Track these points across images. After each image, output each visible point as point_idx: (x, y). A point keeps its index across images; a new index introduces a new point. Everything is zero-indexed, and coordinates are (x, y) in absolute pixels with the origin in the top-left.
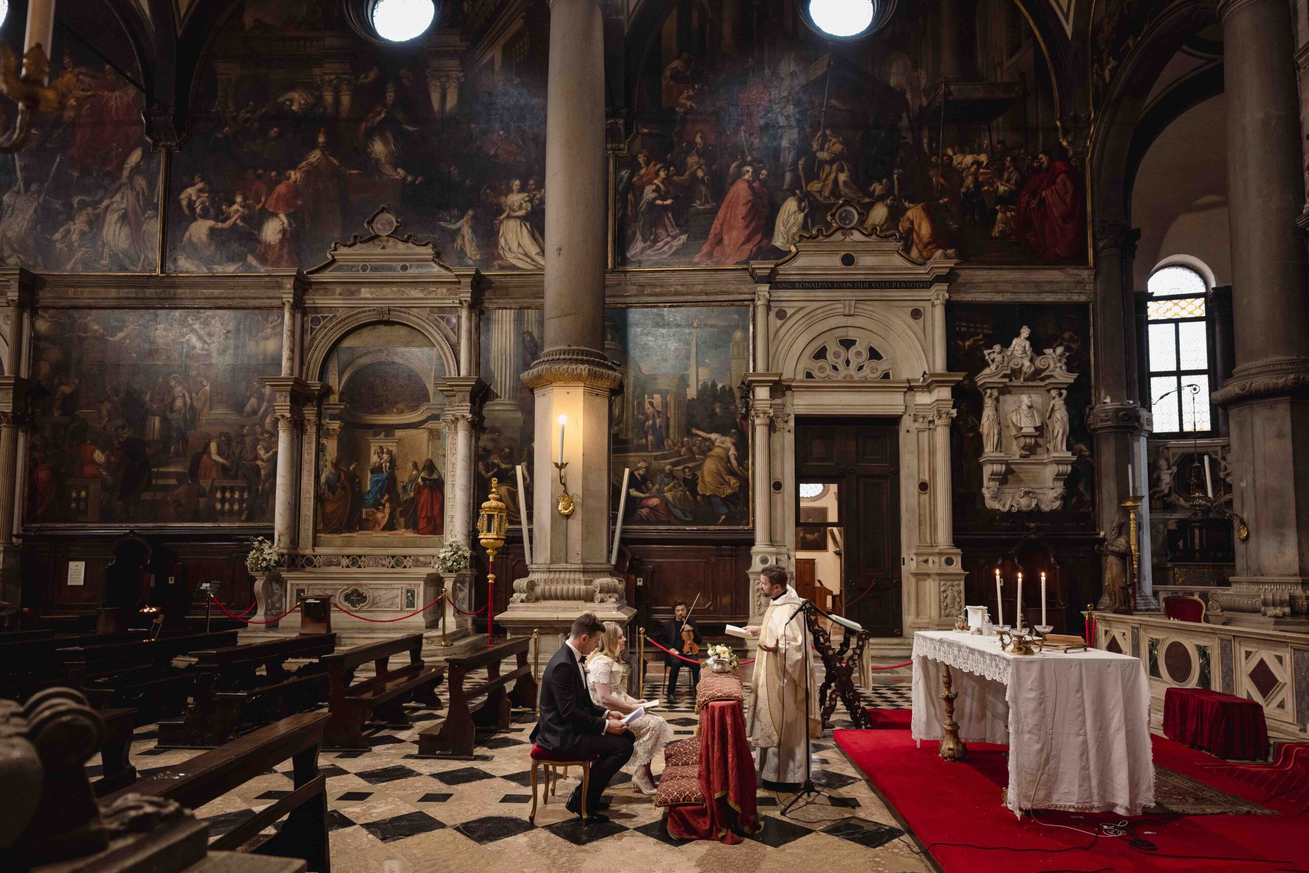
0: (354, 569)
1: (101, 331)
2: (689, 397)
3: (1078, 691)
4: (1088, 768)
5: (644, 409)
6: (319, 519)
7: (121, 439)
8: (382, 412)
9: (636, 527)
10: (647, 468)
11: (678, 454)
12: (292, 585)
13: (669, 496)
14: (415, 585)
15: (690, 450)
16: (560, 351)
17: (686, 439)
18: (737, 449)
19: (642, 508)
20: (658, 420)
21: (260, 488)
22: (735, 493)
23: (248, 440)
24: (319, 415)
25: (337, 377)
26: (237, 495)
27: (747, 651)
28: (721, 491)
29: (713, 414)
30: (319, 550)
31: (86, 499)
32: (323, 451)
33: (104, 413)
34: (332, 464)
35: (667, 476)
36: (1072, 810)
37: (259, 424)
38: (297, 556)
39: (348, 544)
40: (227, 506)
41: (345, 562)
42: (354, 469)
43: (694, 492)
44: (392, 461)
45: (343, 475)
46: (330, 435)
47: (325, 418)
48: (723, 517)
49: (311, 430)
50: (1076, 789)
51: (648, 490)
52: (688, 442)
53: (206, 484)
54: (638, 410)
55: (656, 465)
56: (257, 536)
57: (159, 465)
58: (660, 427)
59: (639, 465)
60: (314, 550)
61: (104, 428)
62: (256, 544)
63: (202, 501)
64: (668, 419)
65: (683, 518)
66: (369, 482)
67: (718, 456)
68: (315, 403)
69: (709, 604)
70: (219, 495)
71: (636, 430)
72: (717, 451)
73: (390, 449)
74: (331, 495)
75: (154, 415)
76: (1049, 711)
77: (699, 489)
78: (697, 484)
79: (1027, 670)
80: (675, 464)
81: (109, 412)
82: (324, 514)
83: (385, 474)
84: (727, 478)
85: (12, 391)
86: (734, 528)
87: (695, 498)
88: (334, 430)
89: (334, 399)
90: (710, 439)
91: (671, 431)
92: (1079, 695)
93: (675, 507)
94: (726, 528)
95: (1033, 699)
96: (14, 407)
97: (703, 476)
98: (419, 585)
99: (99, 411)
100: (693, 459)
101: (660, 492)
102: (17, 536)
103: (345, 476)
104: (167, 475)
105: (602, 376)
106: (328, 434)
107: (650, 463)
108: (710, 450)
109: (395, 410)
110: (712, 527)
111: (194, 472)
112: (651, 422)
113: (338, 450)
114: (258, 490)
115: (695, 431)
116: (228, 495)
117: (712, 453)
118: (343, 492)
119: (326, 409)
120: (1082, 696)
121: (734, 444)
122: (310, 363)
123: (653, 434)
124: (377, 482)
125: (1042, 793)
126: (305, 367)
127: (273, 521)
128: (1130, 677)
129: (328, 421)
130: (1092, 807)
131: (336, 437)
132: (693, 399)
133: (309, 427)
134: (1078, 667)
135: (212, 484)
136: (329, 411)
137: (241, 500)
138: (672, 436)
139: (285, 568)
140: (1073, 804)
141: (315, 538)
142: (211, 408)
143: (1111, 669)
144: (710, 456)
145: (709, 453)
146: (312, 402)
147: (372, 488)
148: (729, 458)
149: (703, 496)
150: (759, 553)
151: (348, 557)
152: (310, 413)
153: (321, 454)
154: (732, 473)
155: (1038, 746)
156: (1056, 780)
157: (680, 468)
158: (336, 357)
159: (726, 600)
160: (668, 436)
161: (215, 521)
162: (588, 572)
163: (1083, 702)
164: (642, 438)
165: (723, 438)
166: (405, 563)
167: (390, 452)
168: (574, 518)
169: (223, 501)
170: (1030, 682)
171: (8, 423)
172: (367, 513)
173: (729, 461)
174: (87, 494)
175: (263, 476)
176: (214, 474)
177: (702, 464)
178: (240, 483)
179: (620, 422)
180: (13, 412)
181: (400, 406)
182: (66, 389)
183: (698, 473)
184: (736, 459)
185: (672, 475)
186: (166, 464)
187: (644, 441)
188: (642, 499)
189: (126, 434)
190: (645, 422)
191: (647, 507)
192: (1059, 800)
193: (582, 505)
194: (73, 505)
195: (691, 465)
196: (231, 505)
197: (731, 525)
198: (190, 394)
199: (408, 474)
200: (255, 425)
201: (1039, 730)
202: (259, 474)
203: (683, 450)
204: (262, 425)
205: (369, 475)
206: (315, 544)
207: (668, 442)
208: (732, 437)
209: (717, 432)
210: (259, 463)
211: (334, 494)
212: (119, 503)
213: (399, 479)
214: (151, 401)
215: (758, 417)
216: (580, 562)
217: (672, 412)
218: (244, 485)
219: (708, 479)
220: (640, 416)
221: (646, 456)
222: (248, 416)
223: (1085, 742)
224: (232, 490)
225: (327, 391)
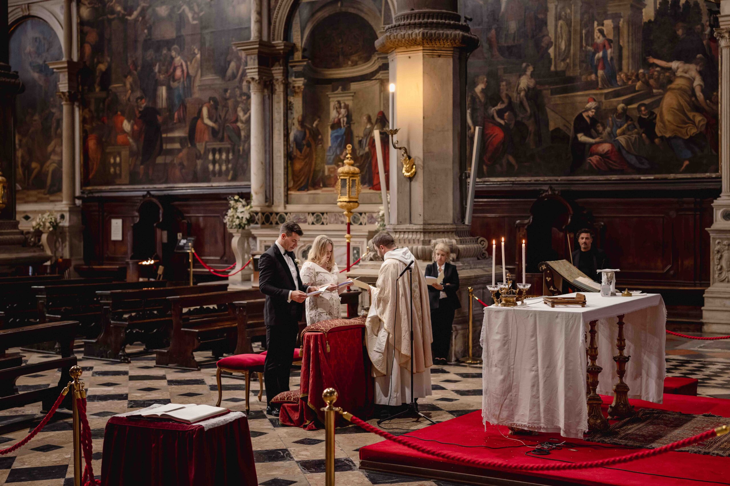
0: (318, 226)
1: (123, 12)
2: (645, 19)
3: (532, 336)
4: (539, 397)
5: (593, 39)
6: (290, 177)
7: (140, 109)
8: (338, 66)
9: (584, 178)
10: (597, 109)
11: (633, 89)
12: (261, 241)
13: (622, 140)
14: (360, 242)
15: (646, 83)
16: (404, 15)
17: (641, 71)
18: (704, 79)
19: (592, 155)
20: (609, 51)
21: (241, 148)
22: (701, 133)
23: (230, 103)
24: (286, 74)
25: (299, 33)
26: (224, 156)
27: (702, 324)
28: (684, 131)
29: (674, 37)
30: (291, 208)
31: (120, 164)
32: (291, 109)
33: (128, 86)
34: (299, 122)
35: (619, 116)
36: (526, 429)
37: (237, 87)
38: (271, 214)
39: (314, 202)
40: (217, 167)
41: (311, 219)
42: (317, 125)
43: (651, 134)
44: (349, 116)
45: (307, 132)
46: (296, 93)
47: (292, 76)
48: (686, 163)
49: (279, 89)
50: (527, 412)
51: (599, 134)
52: (644, 74)
53: (201, 147)
54: (587, 41)
55: (606, 104)
56: (233, 195)
57: (168, 131)
58: (612, 59)
59: (588, 105)
60: (285, 207)
61: (129, 99)
62: (232, 202)
63: (199, 162)
64: (620, 49)
65: (638, 165)
66: (330, 139)
67: (680, 89)
68: (281, 62)
69: (669, 267)
70: (211, 157)
71: (584, 65)
72: (679, 83)
73: (347, 103)
74: (299, 153)
75: (162, 85)
76: (512, 350)
77: (657, 130)
78: (655, 124)
79: (496, 318)
80: (628, 102)
81: (131, 85)
82: (293, 171)
83: (343, 129)
84: (691, 115)
85: (67, 73)
86: (698, 175)
87: (652, 142)
88: (299, 87)
89: (298, 55)
90: (670, 69)
91: (624, 62)
92: (533, 339)
93: (628, 152)
94: (689, 176)
95: (499, 340)
96: (70, 87)
97: (661, 114)
98: (363, 242)
99: (125, 85)
100: (650, 94)
101: (612, 135)
102: (79, 198)
103: (310, 133)
104: (172, 140)
105: (438, 38)
106: (294, 93)
107: (600, 103)
108: (670, 82)
109: (350, 63)
110: (672, 176)
111: (192, 137)
112: (600, 54)
113: (303, 107)
114: (239, 150)
115: (652, 60)
116: (217, 156)
117: (672, 86)
118: (308, 149)
119: (292, 67)
120: (536, 339)
121: (700, 73)
122: (275, 22)
123: (604, 68)
124: (337, 137)
125: (505, 414)
126: (272, 27)
127: (249, 180)
128: (572, 327)
129: (293, 78)
130: (540, 428)
131: (301, 95)
132: (650, 21)
133: (277, 87)
134: (533, 318)
135: (206, 147)
136: (295, 69)
137: (228, 161)
138: (625, 68)
139: (259, 225)
140: (526, 424)
141: (287, 196)
142: (202, 76)
143: (558, 320)
144: (670, 89)
145: (669, 86)
146: (279, 61)
147: (332, 144)
148: (693, 90)
149: (662, 138)
150: (720, 206)
151: (313, 214)
152: (277, 72)
153: (289, 112)
154: (697, 108)
155: (501, 377)
156: (517, 405)
157: (635, 106)
158: (297, 14)
159: (688, 263)
160: (621, 69)
161: (208, 181)
162: (430, 232)
163: (536, 345)
164: (591, 74)
165: (687, 66)
166: (361, 220)
167: (346, 107)
168: (416, 180)
169: (214, 162)
170: (497, 327)
171: (66, 101)
172: (329, 170)
173: (694, 94)
174: (121, 160)
175: (243, 137)
176: (207, 137)
177: (661, 99)
178: (226, 145)
179: (567, 56)
180: (69, 92)
181: (355, 58)
182: (102, 67)
183: (656, 111)
184: (703, 91)
185: (625, 115)
186: (172, 130)
187: (593, 76)
188: (591, 145)
189: (144, 104)
190: (594, 54)
191: (597, 154)
192: (518, 421)
193: (424, 167)
194: (112, 170)
195: (647, 102)
196: (220, 166)
197: (696, 172)
198: (186, 62)
199: (363, 129)
200: (235, 88)
201: (503, 364)
202: (239, 135)
203: (639, 84)
204: (240, 88)
205: (330, 131)
206: (287, 202)
207: (621, 76)
208: (697, 64)
209: (678, 59)
210: (239, 124)
211: (301, 151)
212: (142, 167)
213: (355, 133)
214: (159, 72)
215: (722, 37)
216: (422, 223)
217: (626, 39)
218: (229, 146)
219: (668, 117)
220: (589, 48)
221: (595, 95)
222: (229, 80)
223: (537, 376)
224: (220, 151)
225: (291, 49)
